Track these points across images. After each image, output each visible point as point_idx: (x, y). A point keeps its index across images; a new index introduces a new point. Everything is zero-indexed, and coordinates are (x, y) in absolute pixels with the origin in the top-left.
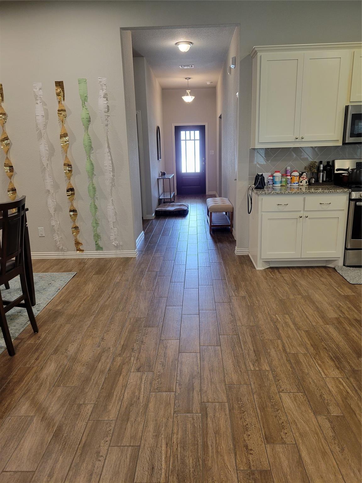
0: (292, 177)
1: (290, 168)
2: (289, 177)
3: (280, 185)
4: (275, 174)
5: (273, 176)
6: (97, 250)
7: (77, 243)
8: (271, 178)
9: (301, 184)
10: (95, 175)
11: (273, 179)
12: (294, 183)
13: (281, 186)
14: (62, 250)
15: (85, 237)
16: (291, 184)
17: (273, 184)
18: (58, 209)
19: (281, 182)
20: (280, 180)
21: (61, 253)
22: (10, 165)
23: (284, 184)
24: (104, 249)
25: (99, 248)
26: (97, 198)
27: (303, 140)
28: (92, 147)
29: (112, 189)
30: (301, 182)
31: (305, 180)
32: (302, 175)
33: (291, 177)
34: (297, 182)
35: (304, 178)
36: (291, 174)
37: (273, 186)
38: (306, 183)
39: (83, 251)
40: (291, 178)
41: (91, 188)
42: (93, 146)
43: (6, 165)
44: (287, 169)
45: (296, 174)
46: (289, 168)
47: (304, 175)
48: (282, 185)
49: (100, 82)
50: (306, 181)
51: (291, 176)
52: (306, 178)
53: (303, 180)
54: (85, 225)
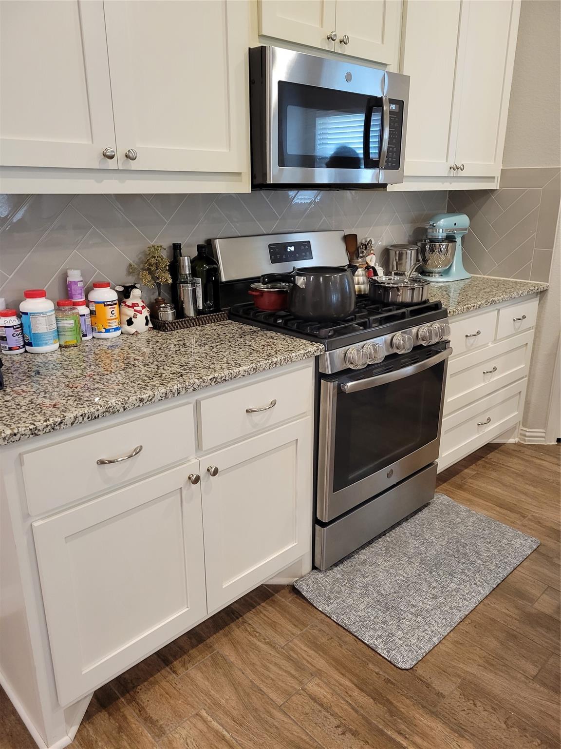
0: (91, 308)
1: (82, 275)
2: (83, 310)
3: (57, 345)
4: (28, 305)
5: (20, 315)
8: (13, 321)
9: (131, 329)
11: (21, 325)
12: (107, 331)
13: (60, 346)
16: (96, 335)
17: (24, 346)
19: (59, 332)
20: (55, 326)
23: (69, 338)
27: (133, 165)
30: (130, 322)
31: (140, 312)
32: (128, 297)
33: (88, 306)
34: (115, 325)
35: (139, 308)
36: (86, 296)
37: (26, 351)
38: (147, 324)
40: (92, 313)
44: (69, 279)
45: (109, 295)
46: (75, 276)
47: (135, 297)
48: (63, 343)
50: (146, 318)
51: (87, 303)
52: (143, 307)
53: (135, 316)
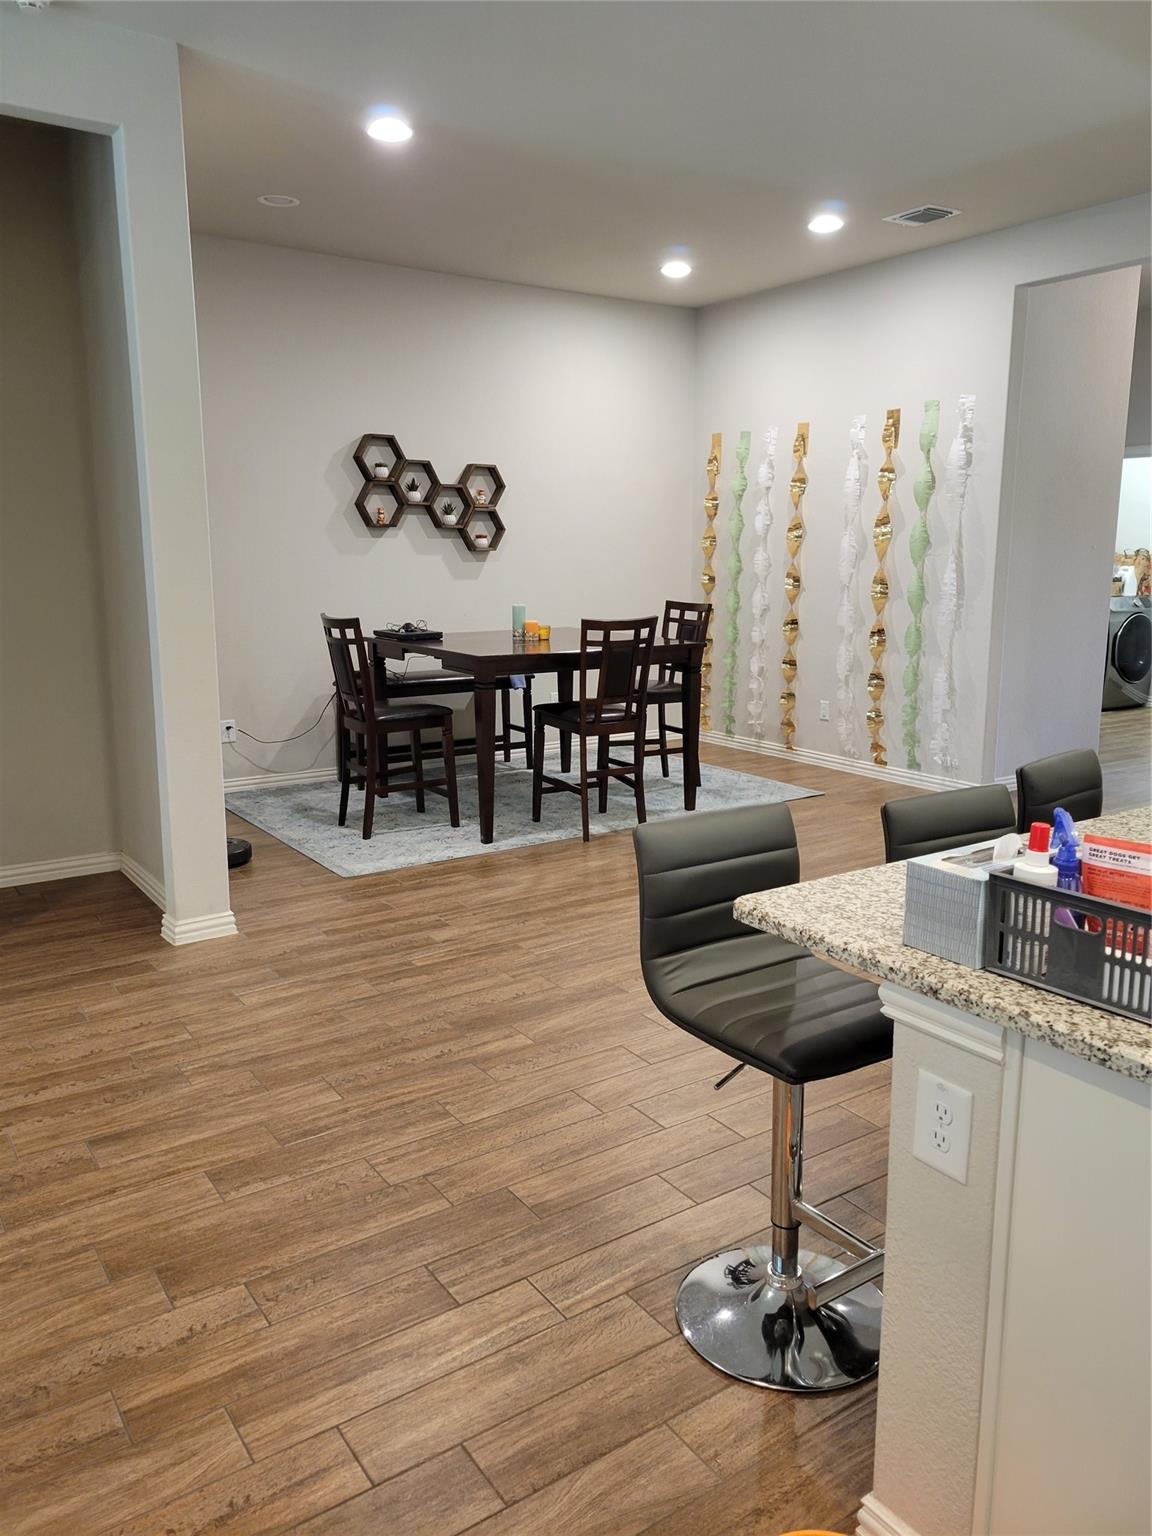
6: (910, 767)
7: (876, 747)
10: (928, 602)
14: (852, 755)
15: (892, 736)
18: (854, 667)
21: (848, 761)
22: (795, 575)
24: (922, 768)
25: (913, 764)
26: (924, 653)
28: (929, 542)
29: (953, 635)
39: (885, 763)
41: (913, 630)
42: (931, 540)
43: (789, 575)
49: (963, 404)
54: (894, 706)
